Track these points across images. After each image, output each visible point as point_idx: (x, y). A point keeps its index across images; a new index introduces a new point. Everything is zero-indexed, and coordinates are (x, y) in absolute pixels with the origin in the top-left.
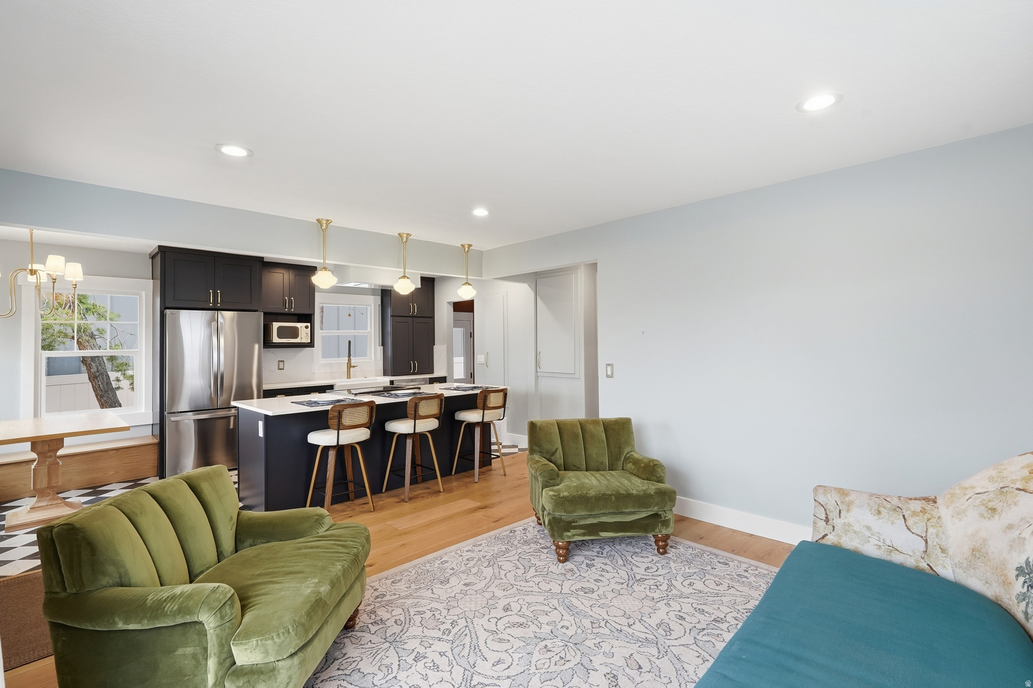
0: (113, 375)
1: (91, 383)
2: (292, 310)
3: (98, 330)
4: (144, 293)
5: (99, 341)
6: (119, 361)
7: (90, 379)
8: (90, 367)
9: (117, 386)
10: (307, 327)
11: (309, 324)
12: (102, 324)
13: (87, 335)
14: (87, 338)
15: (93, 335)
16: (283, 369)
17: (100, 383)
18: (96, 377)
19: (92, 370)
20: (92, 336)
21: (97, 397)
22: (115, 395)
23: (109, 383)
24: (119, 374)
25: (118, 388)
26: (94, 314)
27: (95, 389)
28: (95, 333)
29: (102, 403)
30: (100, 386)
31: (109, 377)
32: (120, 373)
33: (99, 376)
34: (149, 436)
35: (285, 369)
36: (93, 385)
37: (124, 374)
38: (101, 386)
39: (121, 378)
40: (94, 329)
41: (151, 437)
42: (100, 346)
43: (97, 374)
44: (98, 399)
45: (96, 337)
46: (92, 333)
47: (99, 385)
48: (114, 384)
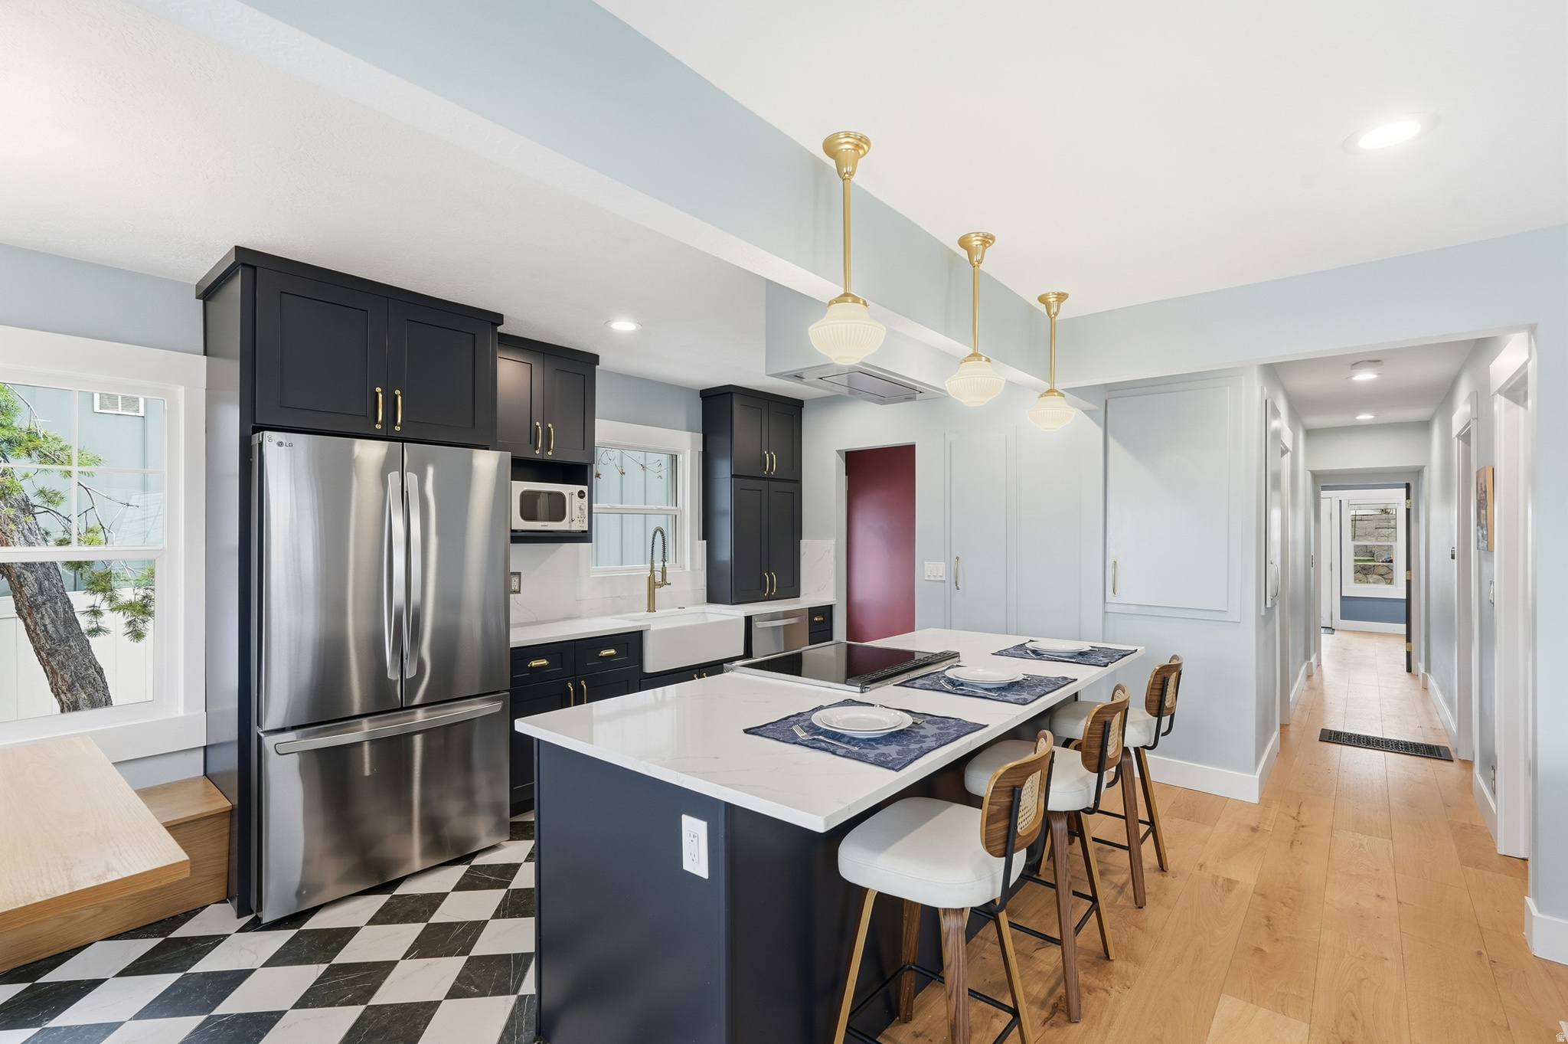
0: (81, 601)
1: (21, 623)
2: (550, 453)
3: (42, 492)
4: (181, 391)
5: (44, 520)
6: (98, 569)
7: (19, 611)
8: (20, 582)
9: (94, 626)
10: (581, 495)
11: (585, 488)
12: (50, 478)
13: (12, 506)
14: (12, 512)
15: (27, 505)
16: (519, 592)
17: (47, 621)
18: (34, 607)
19: (27, 591)
20: (27, 508)
21: (38, 653)
22: (86, 650)
23: (71, 621)
24: (97, 599)
25: (95, 632)
26: (30, 455)
27: (34, 635)
28: (35, 500)
29: (52, 668)
30: (46, 628)
31: (71, 607)
32: (100, 596)
33: (44, 604)
34: (195, 780)
35: (521, 591)
36: (27, 626)
37: (111, 599)
38: (50, 628)
39: (104, 606)
40: (29, 490)
41: (203, 785)
42: (47, 533)
43: (40, 599)
44: (41, 660)
45: (37, 510)
46: (26, 501)
47: (45, 626)
48: (84, 622)
